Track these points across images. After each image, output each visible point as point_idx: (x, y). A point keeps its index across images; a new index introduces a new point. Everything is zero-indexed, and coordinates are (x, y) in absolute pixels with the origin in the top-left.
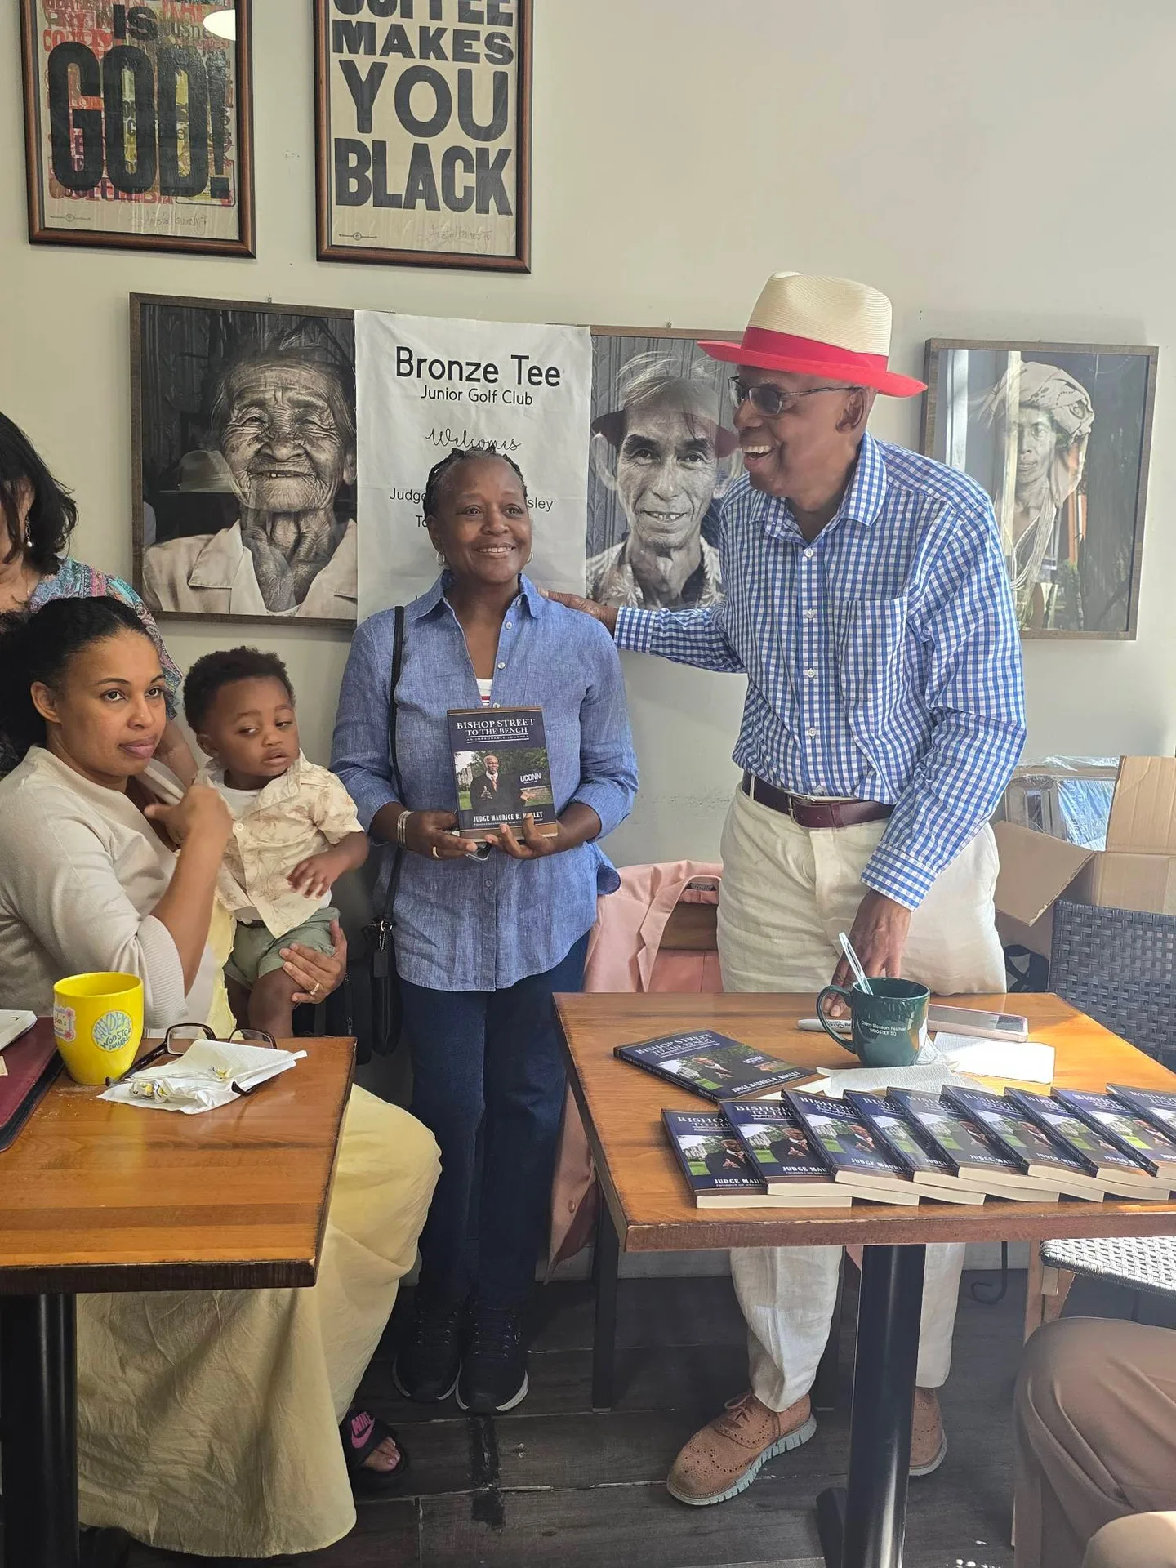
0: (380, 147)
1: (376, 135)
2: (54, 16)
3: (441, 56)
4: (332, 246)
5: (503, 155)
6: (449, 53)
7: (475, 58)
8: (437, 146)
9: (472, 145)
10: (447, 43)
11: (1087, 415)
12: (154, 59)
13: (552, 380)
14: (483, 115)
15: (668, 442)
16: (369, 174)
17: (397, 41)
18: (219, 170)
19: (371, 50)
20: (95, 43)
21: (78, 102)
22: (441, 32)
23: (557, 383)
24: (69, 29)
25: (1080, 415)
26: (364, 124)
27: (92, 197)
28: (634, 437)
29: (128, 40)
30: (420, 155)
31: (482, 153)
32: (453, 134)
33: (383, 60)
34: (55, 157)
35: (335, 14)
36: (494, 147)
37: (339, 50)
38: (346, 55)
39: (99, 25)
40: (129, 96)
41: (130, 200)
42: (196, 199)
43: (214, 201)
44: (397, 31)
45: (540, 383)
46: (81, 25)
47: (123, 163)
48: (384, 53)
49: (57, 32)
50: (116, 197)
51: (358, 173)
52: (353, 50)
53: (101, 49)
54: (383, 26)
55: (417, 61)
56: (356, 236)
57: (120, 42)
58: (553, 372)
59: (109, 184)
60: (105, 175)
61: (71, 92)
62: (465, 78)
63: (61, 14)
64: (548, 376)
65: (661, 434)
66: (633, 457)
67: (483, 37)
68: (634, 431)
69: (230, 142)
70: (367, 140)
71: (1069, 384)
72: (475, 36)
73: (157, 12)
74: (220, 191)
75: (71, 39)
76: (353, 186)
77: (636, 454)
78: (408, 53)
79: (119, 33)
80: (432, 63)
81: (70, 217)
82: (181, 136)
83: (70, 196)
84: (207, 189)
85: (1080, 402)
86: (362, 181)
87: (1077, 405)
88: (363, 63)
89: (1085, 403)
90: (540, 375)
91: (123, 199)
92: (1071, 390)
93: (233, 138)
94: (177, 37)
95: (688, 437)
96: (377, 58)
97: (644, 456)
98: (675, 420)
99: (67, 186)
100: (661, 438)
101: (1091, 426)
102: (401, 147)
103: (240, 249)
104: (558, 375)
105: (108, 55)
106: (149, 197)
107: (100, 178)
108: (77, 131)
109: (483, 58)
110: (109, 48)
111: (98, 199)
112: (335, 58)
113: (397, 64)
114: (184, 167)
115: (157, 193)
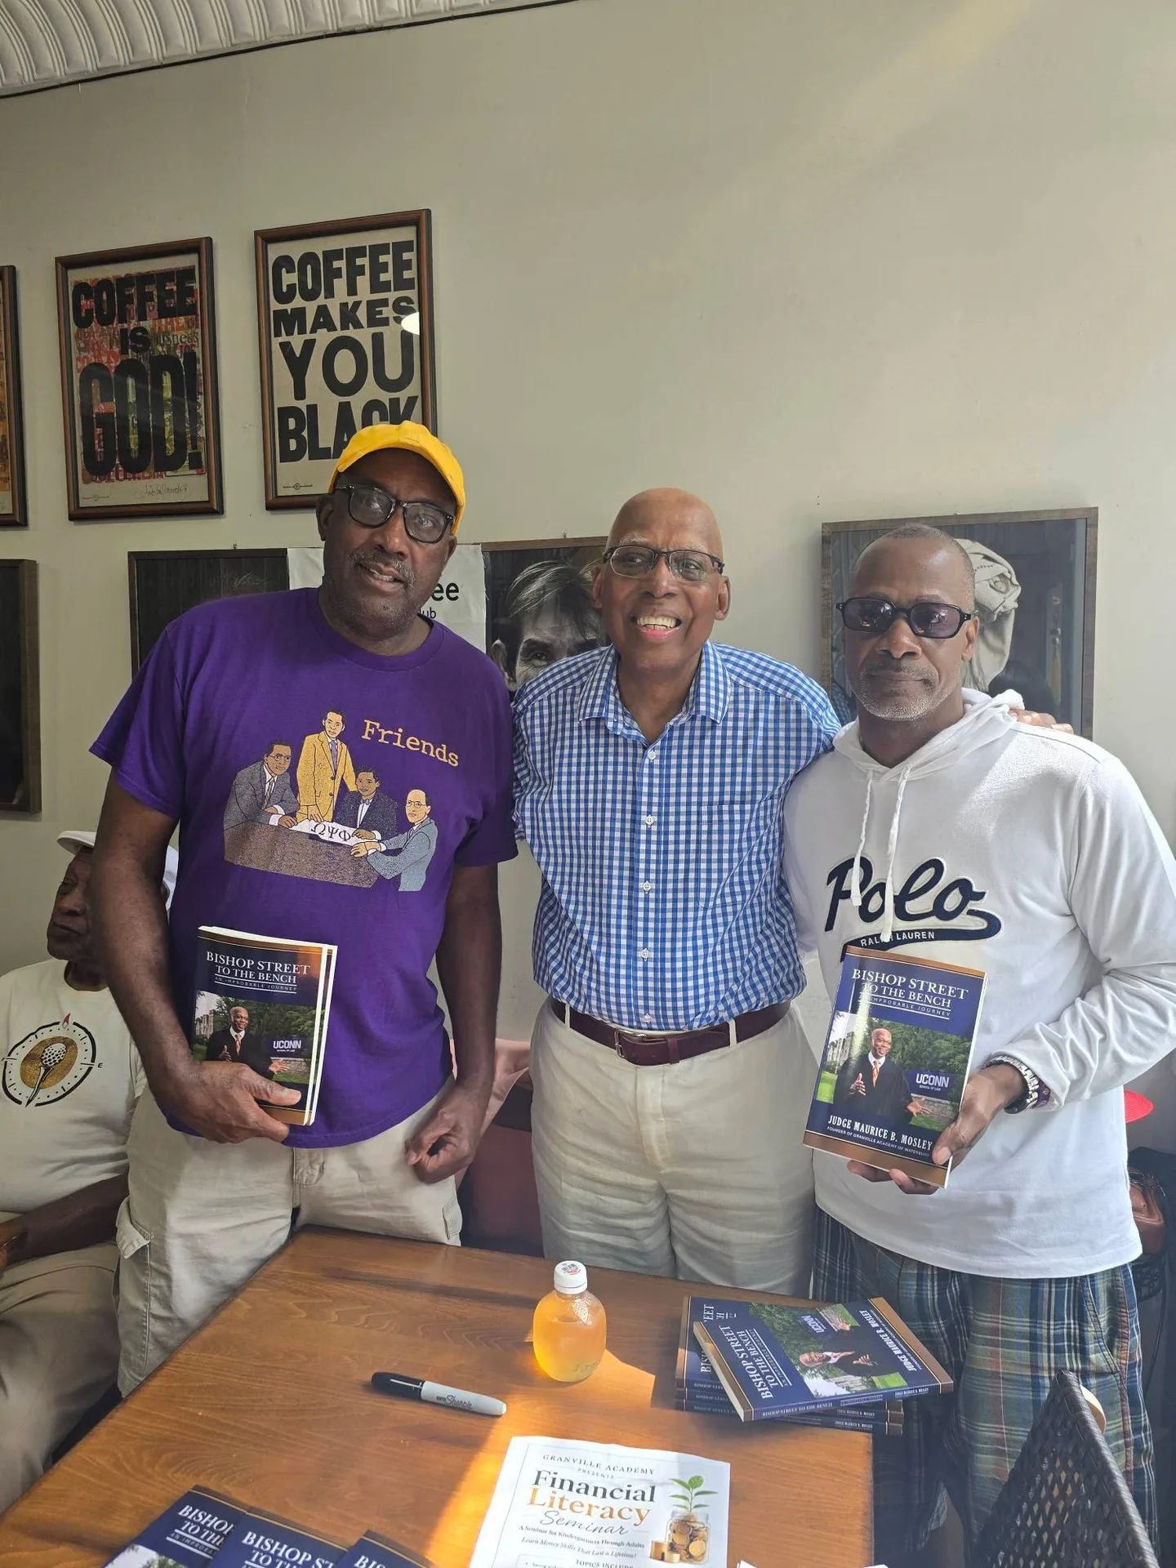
0: (313, 409)
1: (309, 400)
2: (82, 345)
3: (358, 325)
4: (277, 497)
5: (411, 401)
6: (364, 321)
7: (385, 322)
8: (357, 402)
9: (385, 397)
10: (362, 314)
11: (1012, 589)
12: (147, 365)
13: (452, 595)
14: (393, 370)
15: (562, 644)
16: (305, 433)
17: (323, 319)
18: (195, 447)
19: (302, 331)
20: (109, 361)
21: (100, 408)
22: (357, 304)
23: (456, 598)
24: (92, 353)
25: (1003, 589)
26: (300, 393)
27: (110, 480)
28: (530, 642)
29: (131, 355)
30: (345, 411)
31: (395, 402)
32: (370, 390)
33: (312, 336)
34: (85, 453)
35: (275, 306)
36: (403, 396)
37: (278, 334)
38: (284, 338)
39: (111, 347)
40: (132, 398)
41: (134, 478)
42: (180, 471)
43: (194, 472)
44: (322, 311)
45: (441, 598)
46: (99, 349)
47: (129, 450)
48: (313, 331)
49: (85, 357)
50: (125, 478)
51: (296, 434)
52: (289, 333)
53: (113, 365)
54: (311, 308)
55: (339, 333)
56: (297, 486)
57: (124, 357)
58: (453, 588)
59: (120, 468)
60: (117, 462)
61: (94, 401)
62: (378, 340)
63: (87, 344)
64: (448, 591)
65: (554, 637)
66: (530, 660)
67: (391, 303)
68: (529, 636)
69: (201, 423)
70: (302, 405)
71: (986, 557)
72: (385, 302)
73: (149, 329)
74: (196, 464)
75: (93, 361)
76: (293, 445)
77: (532, 657)
78: (332, 328)
79: (124, 351)
80: (351, 332)
81: (96, 497)
82: (168, 423)
83: (95, 481)
84: (187, 462)
85: (1002, 576)
86: (300, 441)
87: (998, 579)
88: (297, 342)
89: (1009, 576)
90: (442, 591)
91: (130, 479)
92: (992, 563)
93: (203, 419)
94: (162, 346)
95: (580, 639)
96: (308, 336)
97: (539, 658)
98: (567, 623)
99: (93, 474)
100: (554, 641)
101: (1019, 600)
102: (328, 406)
103: (211, 509)
104: (457, 591)
105: (117, 368)
106: (146, 475)
107: (114, 464)
108: (99, 431)
109: (391, 321)
110: (118, 363)
111: (113, 481)
112: (276, 342)
113: (324, 338)
114: (170, 448)
115: (152, 471)
